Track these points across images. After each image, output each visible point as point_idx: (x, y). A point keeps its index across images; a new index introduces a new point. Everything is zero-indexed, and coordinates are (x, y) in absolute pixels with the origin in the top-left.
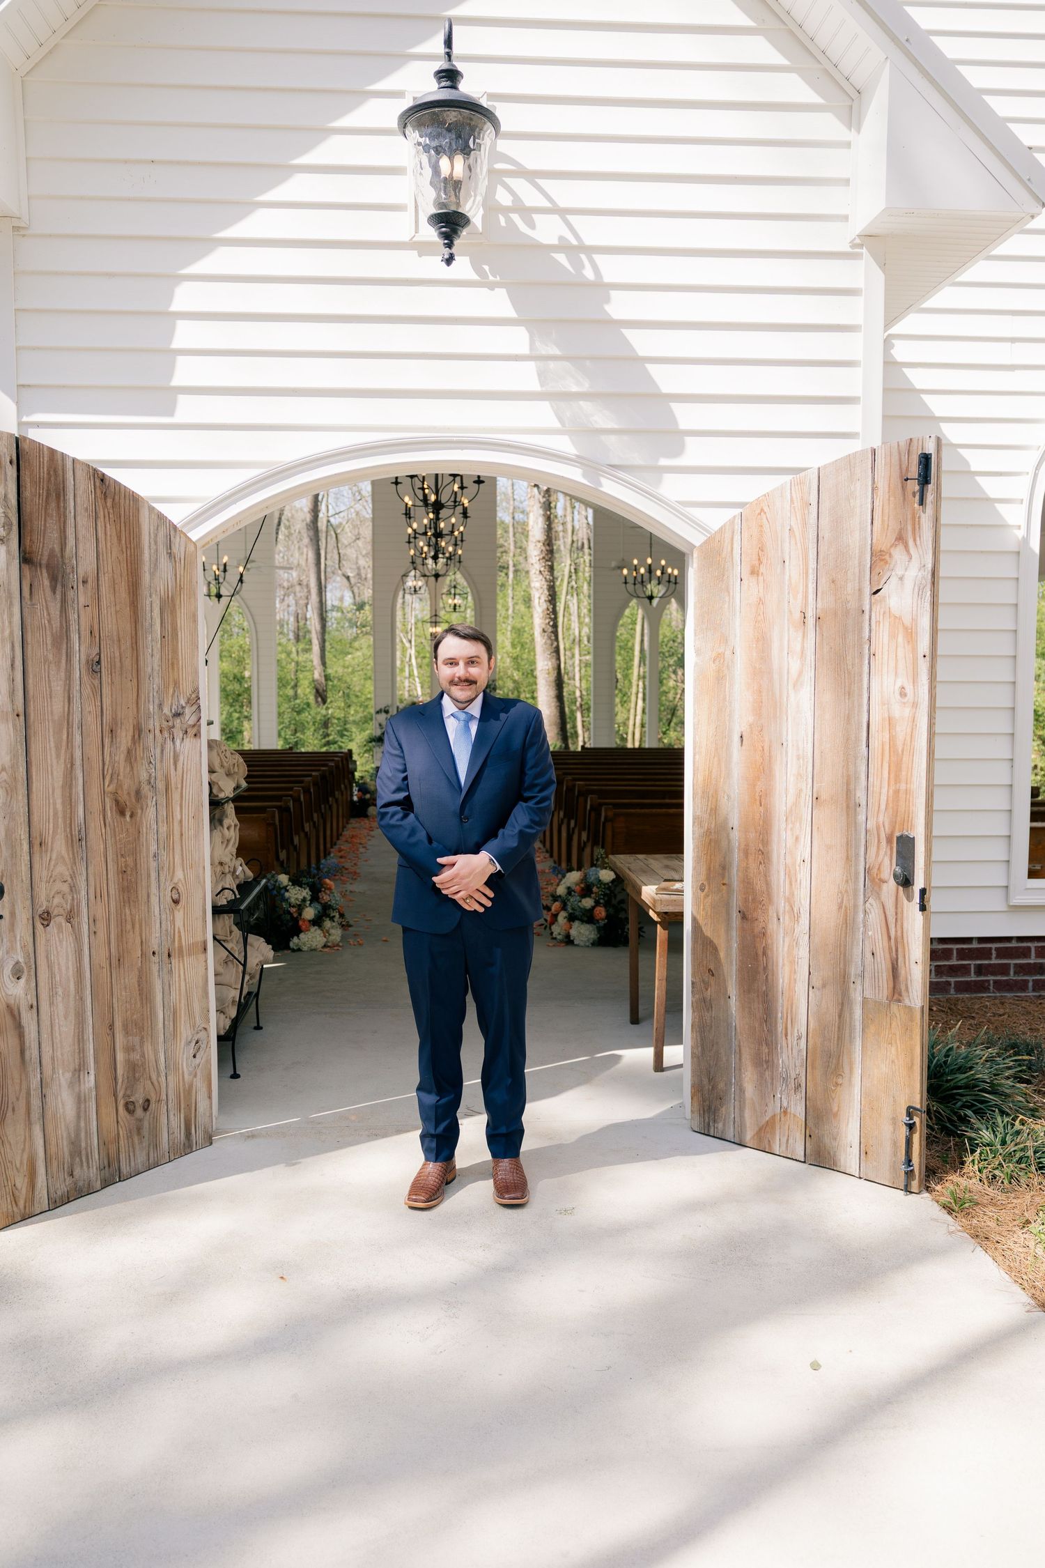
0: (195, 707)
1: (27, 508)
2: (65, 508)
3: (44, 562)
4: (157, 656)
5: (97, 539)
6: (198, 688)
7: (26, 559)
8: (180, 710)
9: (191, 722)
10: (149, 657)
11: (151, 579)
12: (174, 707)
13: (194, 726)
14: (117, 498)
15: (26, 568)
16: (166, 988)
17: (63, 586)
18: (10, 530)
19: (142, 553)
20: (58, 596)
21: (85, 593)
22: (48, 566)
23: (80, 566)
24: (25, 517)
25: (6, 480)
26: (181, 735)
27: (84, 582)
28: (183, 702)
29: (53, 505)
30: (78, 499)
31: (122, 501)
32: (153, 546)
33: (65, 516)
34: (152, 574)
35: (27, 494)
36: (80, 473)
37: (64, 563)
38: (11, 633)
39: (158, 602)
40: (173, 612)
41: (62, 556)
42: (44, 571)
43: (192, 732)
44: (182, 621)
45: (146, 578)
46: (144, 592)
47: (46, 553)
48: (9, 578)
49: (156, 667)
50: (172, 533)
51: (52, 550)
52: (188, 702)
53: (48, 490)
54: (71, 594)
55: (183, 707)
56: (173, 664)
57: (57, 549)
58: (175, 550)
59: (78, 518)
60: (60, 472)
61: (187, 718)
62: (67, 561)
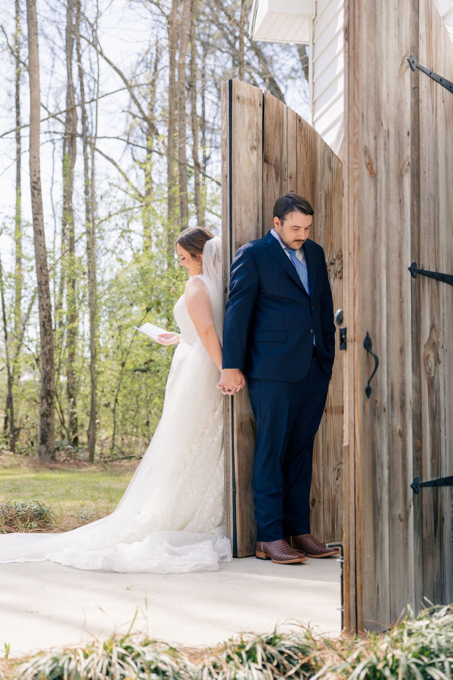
0: (340, 261)
1: (267, 131)
2: (283, 134)
3: (273, 163)
4: (323, 227)
5: (297, 154)
6: (342, 250)
7: (265, 160)
8: (333, 261)
9: (339, 269)
10: (319, 226)
11: (321, 181)
12: (330, 259)
13: (340, 272)
14: (306, 131)
15: (265, 164)
16: (324, 431)
17: (281, 178)
18: (259, 143)
19: (317, 165)
20: (279, 184)
21: (291, 184)
22: (274, 166)
23: (289, 167)
24: (266, 136)
25: (258, 115)
26: (334, 276)
27: (291, 178)
28: (335, 257)
29: (277, 131)
30: (289, 130)
31: (308, 134)
32: (322, 162)
33: (283, 138)
34: (322, 178)
35: (267, 123)
36: (290, 116)
37: (281, 165)
38: (258, 201)
39: (324, 195)
40: (331, 202)
41: (281, 161)
42: (273, 168)
43: (339, 275)
44: (335, 208)
45: (319, 179)
46: (318, 188)
47: (274, 158)
48: (257, 169)
49: (322, 233)
50: (331, 155)
51: (277, 157)
52: (337, 257)
53: (276, 123)
54: (284, 183)
55: (335, 260)
56: (330, 233)
57: (279, 157)
58: (333, 165)
59: (288, 141)
60: (281, 113)
61: (337, 266)
62: (283, 164)
